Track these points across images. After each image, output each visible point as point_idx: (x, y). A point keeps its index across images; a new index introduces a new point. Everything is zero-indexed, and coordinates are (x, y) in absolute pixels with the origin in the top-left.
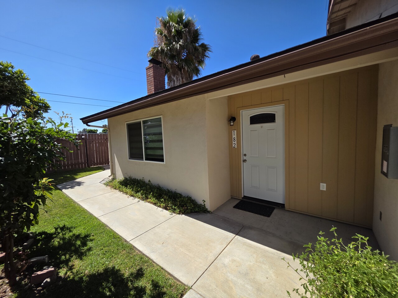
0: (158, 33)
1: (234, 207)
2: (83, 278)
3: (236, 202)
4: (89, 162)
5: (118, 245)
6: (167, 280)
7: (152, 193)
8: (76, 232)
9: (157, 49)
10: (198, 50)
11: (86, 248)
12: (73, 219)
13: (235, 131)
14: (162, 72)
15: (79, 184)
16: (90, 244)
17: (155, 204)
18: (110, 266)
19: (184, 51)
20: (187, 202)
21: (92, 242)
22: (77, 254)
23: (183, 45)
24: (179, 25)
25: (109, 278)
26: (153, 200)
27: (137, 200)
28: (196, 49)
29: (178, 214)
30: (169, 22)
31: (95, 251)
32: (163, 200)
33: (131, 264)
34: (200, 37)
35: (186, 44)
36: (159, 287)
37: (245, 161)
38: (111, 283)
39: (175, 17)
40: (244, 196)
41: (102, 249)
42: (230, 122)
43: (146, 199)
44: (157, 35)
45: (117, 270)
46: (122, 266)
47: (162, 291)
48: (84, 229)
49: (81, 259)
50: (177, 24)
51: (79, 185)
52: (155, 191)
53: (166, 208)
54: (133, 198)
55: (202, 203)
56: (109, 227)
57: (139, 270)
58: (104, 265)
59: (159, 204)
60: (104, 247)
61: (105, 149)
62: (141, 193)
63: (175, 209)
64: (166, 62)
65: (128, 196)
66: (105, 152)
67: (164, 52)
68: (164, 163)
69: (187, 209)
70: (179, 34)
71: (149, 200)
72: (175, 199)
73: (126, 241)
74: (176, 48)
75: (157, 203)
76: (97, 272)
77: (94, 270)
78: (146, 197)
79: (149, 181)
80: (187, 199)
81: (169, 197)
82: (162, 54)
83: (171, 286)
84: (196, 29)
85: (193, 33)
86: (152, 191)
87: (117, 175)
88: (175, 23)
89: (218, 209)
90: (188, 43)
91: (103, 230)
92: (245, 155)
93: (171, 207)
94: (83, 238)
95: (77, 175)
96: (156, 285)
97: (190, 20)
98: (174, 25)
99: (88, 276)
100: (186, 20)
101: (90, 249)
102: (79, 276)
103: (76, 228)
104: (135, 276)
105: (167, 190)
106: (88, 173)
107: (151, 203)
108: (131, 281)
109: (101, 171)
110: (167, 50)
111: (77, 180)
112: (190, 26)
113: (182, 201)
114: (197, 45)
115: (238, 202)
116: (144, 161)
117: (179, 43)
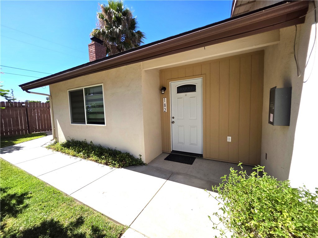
0: (99, 17)
1: (165, 159)
2: (16, 235)
3: (167, 155)
4: (30, 128)
5: (58, 200)
6: (106, 223)
7: (93, 152)
8: (11, 192)
9: (99, 31)
10: (135, 35)
11: (23, 205)
12: (9, 181)
13: (166, 98)
14: (103, 50)
15: (18, 148)
16: (26, 202)
17: (96, 161)
18: (49, 219)
19: (123, 36)
20: (125, 157)
21: (30, 200)
22: (12, 212)
23: (123, 30)
24: (119, 13)
25: (47, 230)
26: (95, 158)
27: (79, 159)
28: (133, 35)
29: (118, 168)
30: (110, 9)
31: (32, 207)
32: (104, 157)
33: (71, 214)
34: (137, 25)
35: (125, 29)
36: (99, 230)
37: (173, 122)
38: (48, 235)
39: (115, 5)
40: (173, 150)
41: (41, 205)
42: (161, 91)
43: (88, 158)
44: (99, 19)
45: (56, 222)
46: (61, 218)
47: (102, 234)
48: (21, 188)
49: (16, 217)
50: (117, 11)
51: (18, 150)
52: (97, 150)
53: (106, 164)
54: (75, 157)
55: (139, 157)
56: (49, 185)
57: (79, 219)
58: (42, 219)
59: (100, 161)
60: (43, 202)
61: (47, 117)
62: (83, 153)
63: (115, 164)
64: (107, 43)
65: (71, 156)
66: (47, 120)
67: (105, 34)
68: (105, 125)
69: (126, 163)
70: (118, 20)
71: (90, 158)
72: (115, 156)
73: (66, 195)
74: (116, 32)
75: (99, 160)
76: (34, 227)
77: (30, 225)
78: (88, 156)
79: (91, 142)
80: (126, 155)
81: (110, 154)
82: (103, 36)
83: (110, 228)
84: (133, 18)
85: (131, 21)
86: (93, 150)
87: (59, 139)
88: (115, 10)
89: (152, 161)
90: (126, 29)
91: (42, 188)
92: (173, 118)
93: (111, 162)
94: (19, 197)
95: (16, 141)
96: (95, 230)
97: (128, 10)
98: (114, 12)
99: (22, 232)
100: (125, 9)
101: (27, 206)
102: (12, 233)
103: (11, 189)
104: (75, 225)
105: (107, 149)
106: (29, 138)
107: (93, 160)
108: (71, 230)
109: (43, 136)
110: (108, 32)
111: (16, 145)
112: (128, 15)
113: (122, 157)
114: (134, 31)
115: (168, 155)
116: (86, 124)
117: (119, 28)
